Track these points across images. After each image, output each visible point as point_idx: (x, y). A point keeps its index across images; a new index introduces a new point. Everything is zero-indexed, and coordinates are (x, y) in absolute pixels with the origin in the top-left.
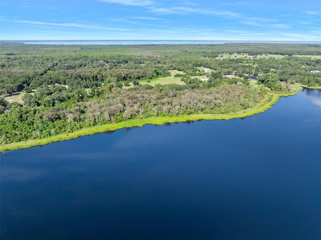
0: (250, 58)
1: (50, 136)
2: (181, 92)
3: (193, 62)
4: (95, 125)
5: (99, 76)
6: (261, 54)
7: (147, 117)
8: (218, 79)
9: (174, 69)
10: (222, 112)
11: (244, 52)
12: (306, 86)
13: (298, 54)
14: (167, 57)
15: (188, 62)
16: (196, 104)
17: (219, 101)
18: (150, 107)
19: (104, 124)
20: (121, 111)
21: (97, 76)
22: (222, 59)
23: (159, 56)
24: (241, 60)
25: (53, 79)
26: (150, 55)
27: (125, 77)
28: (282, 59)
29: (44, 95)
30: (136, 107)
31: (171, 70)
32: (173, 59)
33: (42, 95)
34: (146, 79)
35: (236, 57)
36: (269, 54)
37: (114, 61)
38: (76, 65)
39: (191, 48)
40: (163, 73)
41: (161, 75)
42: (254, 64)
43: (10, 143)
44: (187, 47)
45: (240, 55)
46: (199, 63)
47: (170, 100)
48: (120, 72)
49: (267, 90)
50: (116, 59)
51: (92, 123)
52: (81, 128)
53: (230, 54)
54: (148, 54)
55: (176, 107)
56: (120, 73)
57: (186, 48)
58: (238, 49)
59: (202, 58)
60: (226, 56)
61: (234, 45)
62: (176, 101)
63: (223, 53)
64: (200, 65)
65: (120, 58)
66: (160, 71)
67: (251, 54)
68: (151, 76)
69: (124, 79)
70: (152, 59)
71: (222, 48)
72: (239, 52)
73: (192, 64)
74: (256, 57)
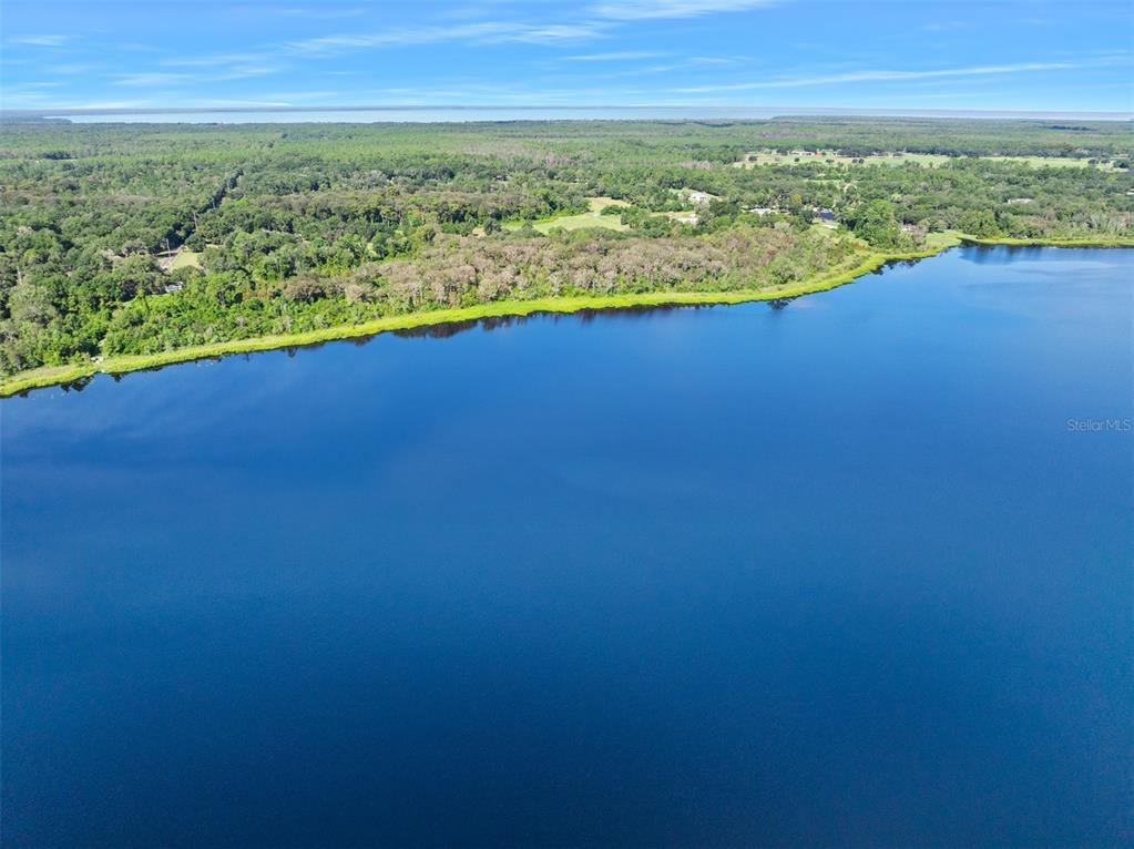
0: (842, 165)
1: (314, 329)
2: (621, 243)
3: (659, 175)
4: (411, 311)
5: (384, 210)
6: (880, 152)
7: (536, 297)
8: (726, 218)
9: (601, 194)
10: (722, 287)
11: (828, 147)
12: (973, 238)
13: (1002, 154)
14: (576, 158)
15: (645, 175)
16: (659, 269)
17: (717, 263)
18: (540, 275)
19: (434, 310)
20: (471, 283)
21: (378, 211)
22: (750, 166)
23: (551, 157)
24: (809, 169)
25: (254, 217)
26: (520, 155)
27: (458, 211)
28: (942, 167)
29: (257, 252)
30: (507, 274)
31: (590, 196)
32: (597, 166)
33: (249, 252)
34: (518, 220)
35: (797, 160)
36: (908, 152)
37: (412, 170)
38: (300, 183)
39: (656, 133)
40: (567, 202)
41: (562, 208)
42: (847, 180)
43: (226, 342)
44: (641, 130)
45: (813, 154)
46: (676, 178)
47: (591, 259)
48: (443, 199)
49: (856, 245)
50: (416, 165)
51: (405, 306)
52: (380, 316)
53: (783, 151)
54: (513, 151)
55: (606, 274)
56: (446, 203)
57: (638, 133)
58: (814, 137)
59: (689, 165)
60: (766, 159)
61: (802, 123)
62: (605, 262)
63: (759, 148)
64: (681, 184)
65: (427, 162)
66: (559, 199)
67: (847, 151)
68: (534, 210)
69: (458, 217)
70: (530, 167)
71: (761, 134)
72: (814, 146)
73: (657, 181)
74: (861, 161)
